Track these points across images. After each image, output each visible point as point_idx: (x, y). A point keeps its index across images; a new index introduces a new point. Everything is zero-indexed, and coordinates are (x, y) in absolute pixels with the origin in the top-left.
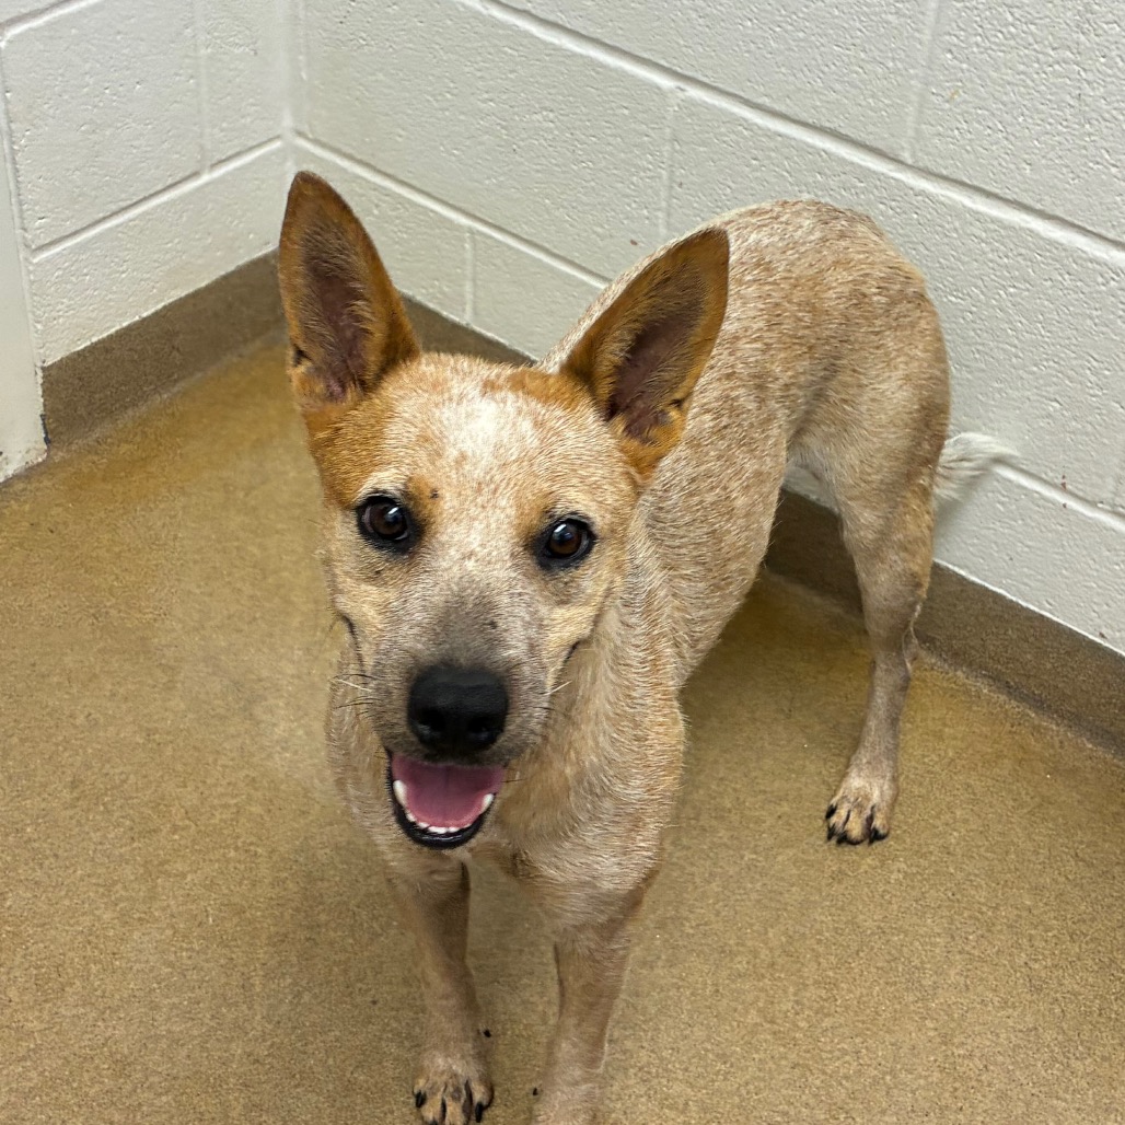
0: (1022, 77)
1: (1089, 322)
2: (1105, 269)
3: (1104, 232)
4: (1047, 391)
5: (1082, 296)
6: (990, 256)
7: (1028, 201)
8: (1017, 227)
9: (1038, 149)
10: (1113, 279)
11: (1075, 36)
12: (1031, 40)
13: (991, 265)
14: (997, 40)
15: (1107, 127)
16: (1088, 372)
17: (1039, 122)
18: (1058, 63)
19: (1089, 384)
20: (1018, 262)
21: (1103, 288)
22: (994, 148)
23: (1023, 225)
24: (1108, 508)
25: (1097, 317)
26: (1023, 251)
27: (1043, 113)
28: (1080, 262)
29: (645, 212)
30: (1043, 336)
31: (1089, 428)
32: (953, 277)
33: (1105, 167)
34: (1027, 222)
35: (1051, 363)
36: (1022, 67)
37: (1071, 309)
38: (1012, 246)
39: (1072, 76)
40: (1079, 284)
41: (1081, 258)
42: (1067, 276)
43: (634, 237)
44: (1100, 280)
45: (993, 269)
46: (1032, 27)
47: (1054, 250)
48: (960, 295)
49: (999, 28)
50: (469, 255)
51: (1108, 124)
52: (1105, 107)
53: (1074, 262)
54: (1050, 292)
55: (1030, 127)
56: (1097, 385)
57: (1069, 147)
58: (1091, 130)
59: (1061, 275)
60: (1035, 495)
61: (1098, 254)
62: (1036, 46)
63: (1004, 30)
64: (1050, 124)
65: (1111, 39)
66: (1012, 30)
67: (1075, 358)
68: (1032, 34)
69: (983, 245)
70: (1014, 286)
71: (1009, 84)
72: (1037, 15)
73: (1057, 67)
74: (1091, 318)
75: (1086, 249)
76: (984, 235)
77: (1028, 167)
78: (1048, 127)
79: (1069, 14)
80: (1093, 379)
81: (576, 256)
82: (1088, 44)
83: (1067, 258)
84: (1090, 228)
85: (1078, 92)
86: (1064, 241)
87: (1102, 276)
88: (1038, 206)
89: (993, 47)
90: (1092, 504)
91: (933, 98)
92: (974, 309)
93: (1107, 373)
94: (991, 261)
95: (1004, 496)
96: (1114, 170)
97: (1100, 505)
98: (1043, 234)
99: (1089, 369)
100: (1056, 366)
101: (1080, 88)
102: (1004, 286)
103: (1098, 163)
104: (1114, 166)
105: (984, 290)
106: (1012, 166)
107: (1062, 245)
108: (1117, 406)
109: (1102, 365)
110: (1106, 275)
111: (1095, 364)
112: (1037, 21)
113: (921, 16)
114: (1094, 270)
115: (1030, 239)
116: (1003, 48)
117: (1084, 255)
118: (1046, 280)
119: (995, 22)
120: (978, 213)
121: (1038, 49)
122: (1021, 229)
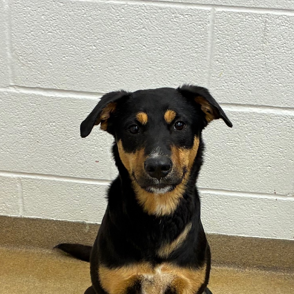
0: (245, 62)
1: (278, 136)
2: (281, 117)
3: (279, 106)
4: (266, 164)
5: (274, 129)
6: (240, 125)
7: (251, 103)
8: (249, 113)
9: (253, 85)
10: (284, 120)
11: (262, 45)
12: (246, 50)
13: (241, 128)
14: (234, 53)
15: (276, 71)
16: (279, 153)
17: (252, 76)
18: (257, 55)
19: (280, 157)
20: (251, 124)
21: (281, 124)
22: (237, 89)
23: (251, 111)
25: (280, 134)
26: (252, 120)
27: (253, 72)
28: (272, 118)
30: (262, 146)
32: (228, 136)
33: (277, 85)
35: (266, 154)
36: (244, 60)
37: (271, 134)
38: (248, 120)
39: (262, 58)
40: (273, 125)
41: (272, 116)
42: (268, 124)
43: (97, 160)
44: (280, 121)
46: (246, 45)
47: (263, 117)
48: (231, 141)
49: (234, 48)
51: (276, 70)
52: (275, 65)
53: (271, 118)
54: (263, 130)
55: (249, 78)
56: (283, 156)
57: (264, 81)
58: (271, 74)
59: (266, 124)
61: (278, 113)
62: (248, 51)
63: (236, 49)
64: (256, 76)
65: (274, 43)
66: (239, 48)
67: (274, 150)
68: (246, 48)
69: (237, 122)
70: (250, 133)
71: (240, 66)
72: (248, 41)
73: (256, 56)
75: (274, 113)
76: (237, 119)
77: (250, 92)
78: (256, 77)
79: (258, 38)
80: (281, 154)
82: (266, 46)
83: (268, 117)
84: (274, 106)
85: (265, 63)
86: (265, 113)
87: (280, 120)
88: (255, 104)
89: (233, 55)
91: (213, 78)
92: (237, 145)
93: (286, 151)
94: (241, 127)
96: (280, 85)
97: (288, 195)
98: (259, 112)
99: (279, 152)
100: (268, 154)
101: (265, 61)
102: (246, 134)
103: (274, 84)
104: (280, 83)
105: (239, 137)
106: (245, 93)
107: (265, 114)
108: (291, 160)
109: (284, 149)
110: (282, 119)
111: (281, 149)
112: (248, 43)
113: (205, 51)
114: (278, 119)
115: (254, 115)
116: (237, 55)
117: (273, 115)
118: (261, 127)
119: (233, 47)
120: (234, 112)
121: (249, 52)
122: (250, 113)
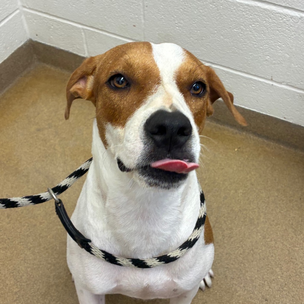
1: (278, 32)
2: (282, 15)
3: (281, 4)
4: (266, 54)
5: (275, 24)
6: (246, 16)
8: (254, 6)
10: (284, 18)
13: (246, 18)
16: (278, 46)
19: (278, 50)
20: (255, 17)
21: (282, 21)
23: (256, 5)
24: (285, 84)
25: (280, 30)
26: (256, 13)
28: (274, 14)
29: (137, 16)
30: (263, 38)
31: (279, 62)
32: (235, 23)
34: (257, 4)
35: (267, 45)
37: (272, 28)
38: (252, 12)
40: (274, 21)
42: (270, 19)
43: (134, 24)
44: (281, 19)
45: (247, 20)
47: (266, 12)
48: (237, 29)
50: (84, 36)
53: (272, 14)
54: (265, 24)
56: (281, 50)
59: (268, 19)
60: (264, 83)
61: (279, 11)
67: (274, 43)
69: (244, 13)
70: (254, 24)
74: (278, 30)
75: (275, 10)
76: (243, 10)
80: (280, 48)
81: (117, 32)
83: (270, 13)
84: (276, 3)
86: (268, 8)
87: (281, 17)
90: (280, 83)
92: (242, 32)
93: (283, 46)
95: (254, 84)
97: (283, 83)
102: (250, 24)
105: (245, 26)
107: (268, 10)
108: (287, 55)
109: (282, 44)
111: (280, 44)
114: (278, 16)
115: (258, 9)
117: (275, 12)
118: (264, 21)
120: (241, 3)
